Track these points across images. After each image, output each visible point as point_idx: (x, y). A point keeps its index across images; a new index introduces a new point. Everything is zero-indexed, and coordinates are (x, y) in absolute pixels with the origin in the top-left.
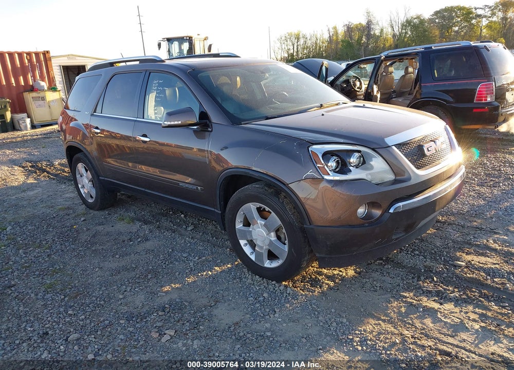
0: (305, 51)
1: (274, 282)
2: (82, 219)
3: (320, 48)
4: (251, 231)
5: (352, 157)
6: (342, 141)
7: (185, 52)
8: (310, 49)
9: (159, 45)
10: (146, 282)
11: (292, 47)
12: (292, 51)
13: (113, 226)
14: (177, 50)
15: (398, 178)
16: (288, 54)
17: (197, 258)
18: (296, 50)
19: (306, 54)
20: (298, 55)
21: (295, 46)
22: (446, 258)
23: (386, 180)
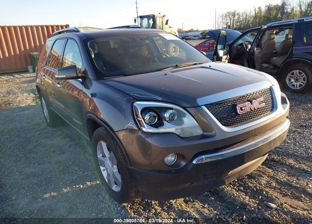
0: (238, 24)
1: (116, 203)
2: (38, 133)
3: (248, 21)
4: (104, 161)
5: (166, 113)
6: (160, 99)
7: (151, 25)
8: (241, 22)
9: (135, 20)
10: (38, 188)
11: (229, 21)
12: (229, 24)
13: (52, 140)
14: (146, 23)
15: (205, 133)
16: (227, 26)
17: (81, 173)
18: (232, 23)
19: (238, 25)
20: (233, 26)
21: (232, 21)
22: (263, 197)
23: (194, 135)
